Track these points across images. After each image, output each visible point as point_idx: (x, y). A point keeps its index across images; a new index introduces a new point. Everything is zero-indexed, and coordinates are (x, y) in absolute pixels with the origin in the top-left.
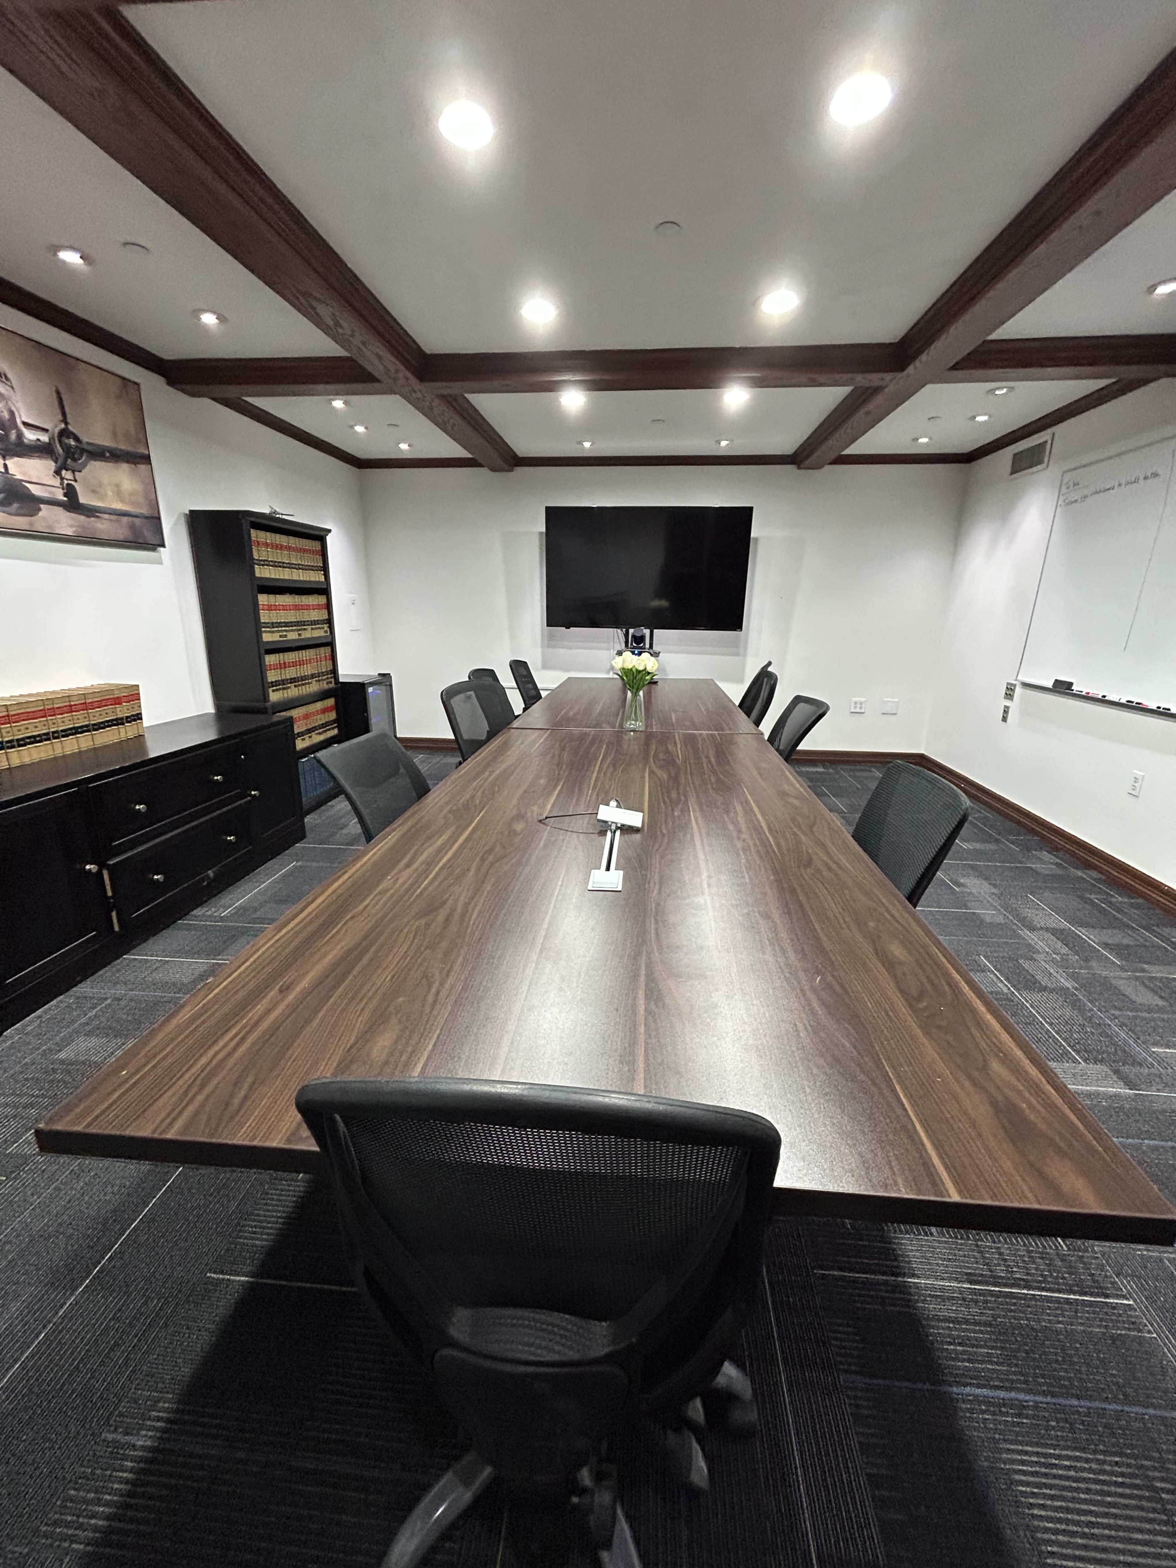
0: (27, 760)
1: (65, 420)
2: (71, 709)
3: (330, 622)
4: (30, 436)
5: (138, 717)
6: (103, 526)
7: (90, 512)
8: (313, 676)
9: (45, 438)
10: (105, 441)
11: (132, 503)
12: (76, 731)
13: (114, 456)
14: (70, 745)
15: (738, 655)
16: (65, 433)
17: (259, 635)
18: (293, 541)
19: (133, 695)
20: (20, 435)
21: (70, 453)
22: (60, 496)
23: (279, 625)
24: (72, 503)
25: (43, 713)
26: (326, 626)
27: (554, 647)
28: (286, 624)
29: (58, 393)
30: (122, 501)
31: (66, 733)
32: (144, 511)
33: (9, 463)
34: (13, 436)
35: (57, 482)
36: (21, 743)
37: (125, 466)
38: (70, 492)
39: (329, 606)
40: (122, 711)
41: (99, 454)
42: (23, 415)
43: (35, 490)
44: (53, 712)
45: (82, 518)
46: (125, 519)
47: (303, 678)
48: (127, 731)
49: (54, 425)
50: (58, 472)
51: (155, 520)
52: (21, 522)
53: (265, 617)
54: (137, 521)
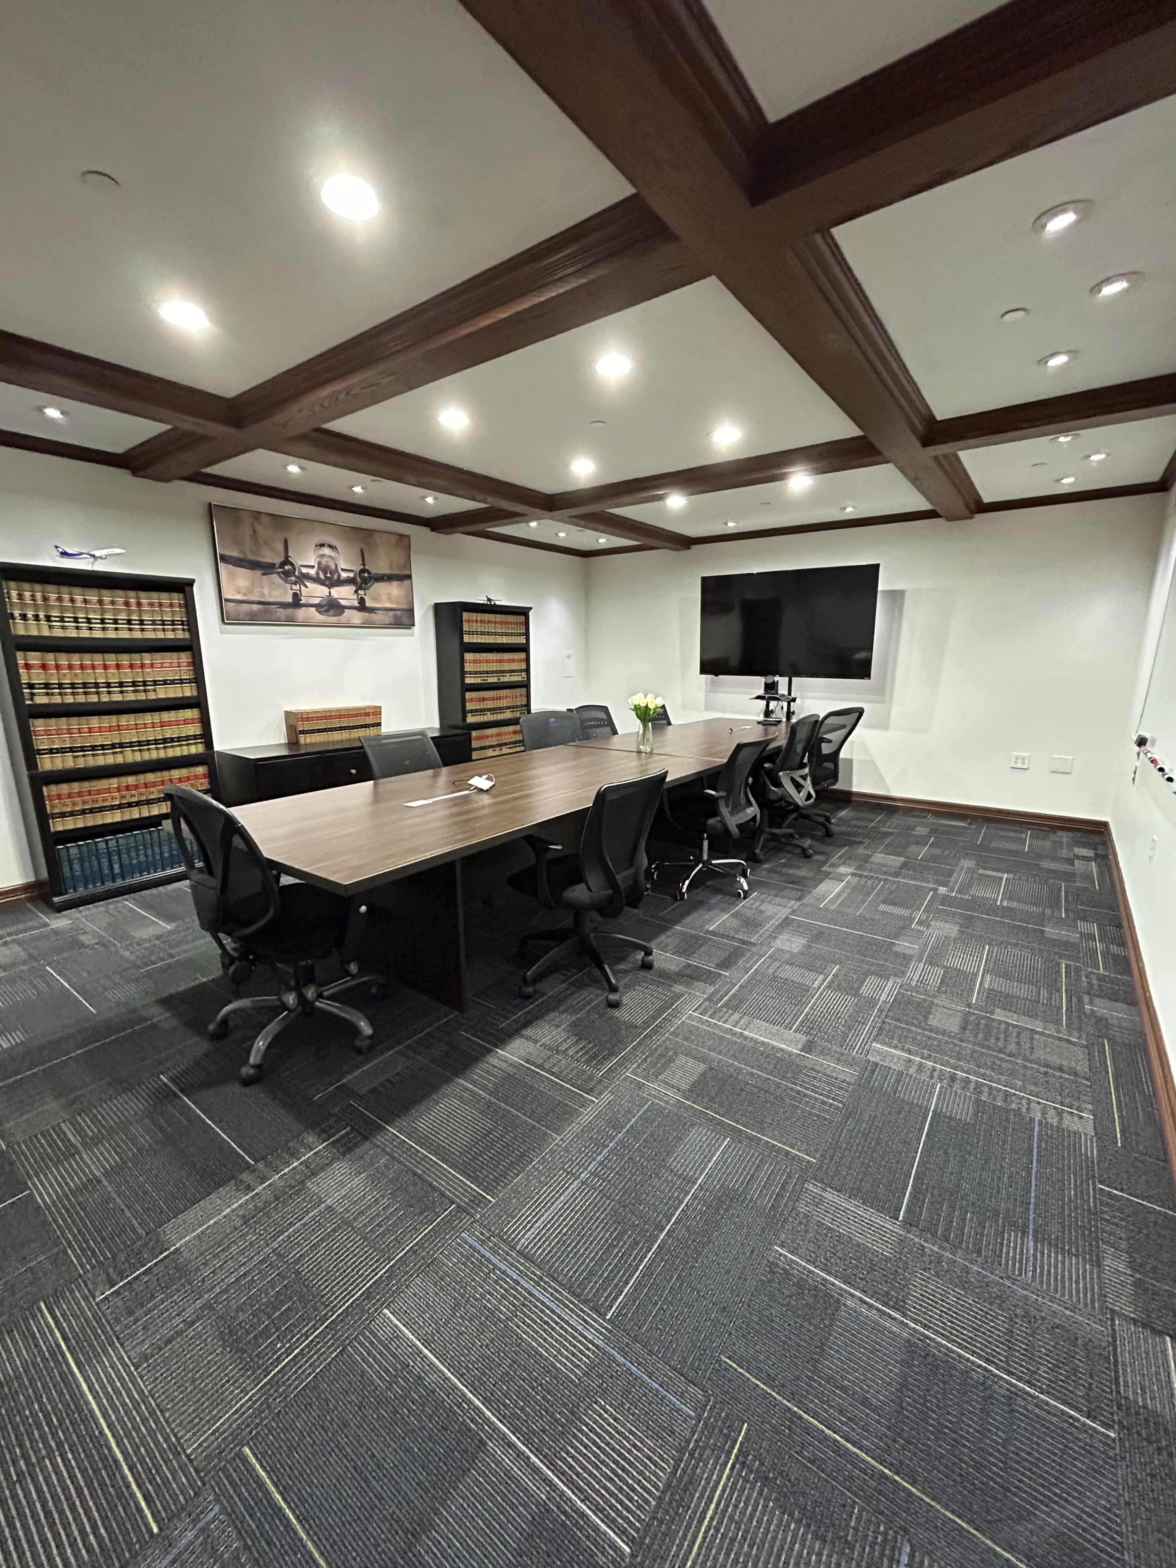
0: (314, 741)
1: (364, 564)
2: (340, 717)
3: (527, 670)
4: (344, 575)
5: (379, 724)
6: (377, 617)
7: (371, 610)
8: (508, 708)
9: (351, 575)
10: (386, 571)
11: (397, 603)
12: (341, 729)
13: (389, 578)
14: (337, 736)
15: (883, 702)
16: (363, 571)
17: (463, 679)
18: (499, 617)
19: (377, 711)
20: (339, 576)
21: (365, 581)
22: (356, 604)
23: (480, 673)
24: (362, 607)
25: (326, 718)
26: (524, 674)
27: (716, 692)
28: (487, 672)
29: (362, 551)
30: (391, 602)
31: (336, 729)
32: (405, 606)
33: (332, 590)
34: (336, 577)
35: (355, 597)
36: (313, 732)
37: (395, 583)
38: (362, 601)
39: (527, 660)
40: (369, 720)
41: (380, 578)
42: (342, 565)
43: (343, 602)
44: (330, 717)
45: (367, 614)
46: (391, 613)
47: (500, 708)
48: (372, 732)
49: (358, 568)
50: (356, 592)
51: (411, 611)
52: (334, 619)
53: (468, 667)
54: (399, 613)
